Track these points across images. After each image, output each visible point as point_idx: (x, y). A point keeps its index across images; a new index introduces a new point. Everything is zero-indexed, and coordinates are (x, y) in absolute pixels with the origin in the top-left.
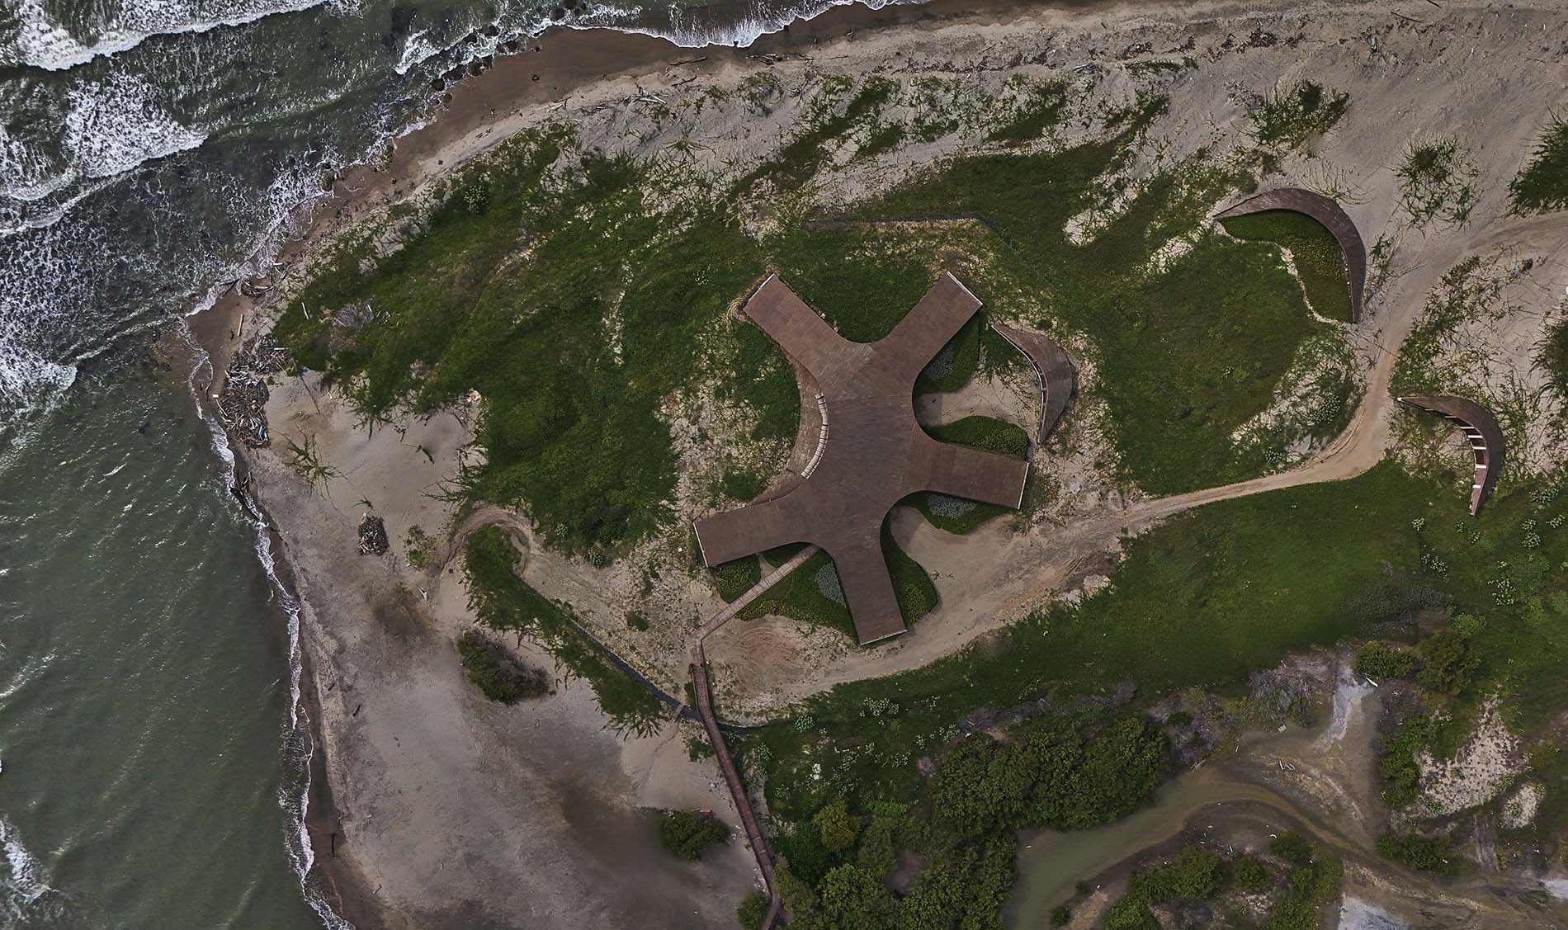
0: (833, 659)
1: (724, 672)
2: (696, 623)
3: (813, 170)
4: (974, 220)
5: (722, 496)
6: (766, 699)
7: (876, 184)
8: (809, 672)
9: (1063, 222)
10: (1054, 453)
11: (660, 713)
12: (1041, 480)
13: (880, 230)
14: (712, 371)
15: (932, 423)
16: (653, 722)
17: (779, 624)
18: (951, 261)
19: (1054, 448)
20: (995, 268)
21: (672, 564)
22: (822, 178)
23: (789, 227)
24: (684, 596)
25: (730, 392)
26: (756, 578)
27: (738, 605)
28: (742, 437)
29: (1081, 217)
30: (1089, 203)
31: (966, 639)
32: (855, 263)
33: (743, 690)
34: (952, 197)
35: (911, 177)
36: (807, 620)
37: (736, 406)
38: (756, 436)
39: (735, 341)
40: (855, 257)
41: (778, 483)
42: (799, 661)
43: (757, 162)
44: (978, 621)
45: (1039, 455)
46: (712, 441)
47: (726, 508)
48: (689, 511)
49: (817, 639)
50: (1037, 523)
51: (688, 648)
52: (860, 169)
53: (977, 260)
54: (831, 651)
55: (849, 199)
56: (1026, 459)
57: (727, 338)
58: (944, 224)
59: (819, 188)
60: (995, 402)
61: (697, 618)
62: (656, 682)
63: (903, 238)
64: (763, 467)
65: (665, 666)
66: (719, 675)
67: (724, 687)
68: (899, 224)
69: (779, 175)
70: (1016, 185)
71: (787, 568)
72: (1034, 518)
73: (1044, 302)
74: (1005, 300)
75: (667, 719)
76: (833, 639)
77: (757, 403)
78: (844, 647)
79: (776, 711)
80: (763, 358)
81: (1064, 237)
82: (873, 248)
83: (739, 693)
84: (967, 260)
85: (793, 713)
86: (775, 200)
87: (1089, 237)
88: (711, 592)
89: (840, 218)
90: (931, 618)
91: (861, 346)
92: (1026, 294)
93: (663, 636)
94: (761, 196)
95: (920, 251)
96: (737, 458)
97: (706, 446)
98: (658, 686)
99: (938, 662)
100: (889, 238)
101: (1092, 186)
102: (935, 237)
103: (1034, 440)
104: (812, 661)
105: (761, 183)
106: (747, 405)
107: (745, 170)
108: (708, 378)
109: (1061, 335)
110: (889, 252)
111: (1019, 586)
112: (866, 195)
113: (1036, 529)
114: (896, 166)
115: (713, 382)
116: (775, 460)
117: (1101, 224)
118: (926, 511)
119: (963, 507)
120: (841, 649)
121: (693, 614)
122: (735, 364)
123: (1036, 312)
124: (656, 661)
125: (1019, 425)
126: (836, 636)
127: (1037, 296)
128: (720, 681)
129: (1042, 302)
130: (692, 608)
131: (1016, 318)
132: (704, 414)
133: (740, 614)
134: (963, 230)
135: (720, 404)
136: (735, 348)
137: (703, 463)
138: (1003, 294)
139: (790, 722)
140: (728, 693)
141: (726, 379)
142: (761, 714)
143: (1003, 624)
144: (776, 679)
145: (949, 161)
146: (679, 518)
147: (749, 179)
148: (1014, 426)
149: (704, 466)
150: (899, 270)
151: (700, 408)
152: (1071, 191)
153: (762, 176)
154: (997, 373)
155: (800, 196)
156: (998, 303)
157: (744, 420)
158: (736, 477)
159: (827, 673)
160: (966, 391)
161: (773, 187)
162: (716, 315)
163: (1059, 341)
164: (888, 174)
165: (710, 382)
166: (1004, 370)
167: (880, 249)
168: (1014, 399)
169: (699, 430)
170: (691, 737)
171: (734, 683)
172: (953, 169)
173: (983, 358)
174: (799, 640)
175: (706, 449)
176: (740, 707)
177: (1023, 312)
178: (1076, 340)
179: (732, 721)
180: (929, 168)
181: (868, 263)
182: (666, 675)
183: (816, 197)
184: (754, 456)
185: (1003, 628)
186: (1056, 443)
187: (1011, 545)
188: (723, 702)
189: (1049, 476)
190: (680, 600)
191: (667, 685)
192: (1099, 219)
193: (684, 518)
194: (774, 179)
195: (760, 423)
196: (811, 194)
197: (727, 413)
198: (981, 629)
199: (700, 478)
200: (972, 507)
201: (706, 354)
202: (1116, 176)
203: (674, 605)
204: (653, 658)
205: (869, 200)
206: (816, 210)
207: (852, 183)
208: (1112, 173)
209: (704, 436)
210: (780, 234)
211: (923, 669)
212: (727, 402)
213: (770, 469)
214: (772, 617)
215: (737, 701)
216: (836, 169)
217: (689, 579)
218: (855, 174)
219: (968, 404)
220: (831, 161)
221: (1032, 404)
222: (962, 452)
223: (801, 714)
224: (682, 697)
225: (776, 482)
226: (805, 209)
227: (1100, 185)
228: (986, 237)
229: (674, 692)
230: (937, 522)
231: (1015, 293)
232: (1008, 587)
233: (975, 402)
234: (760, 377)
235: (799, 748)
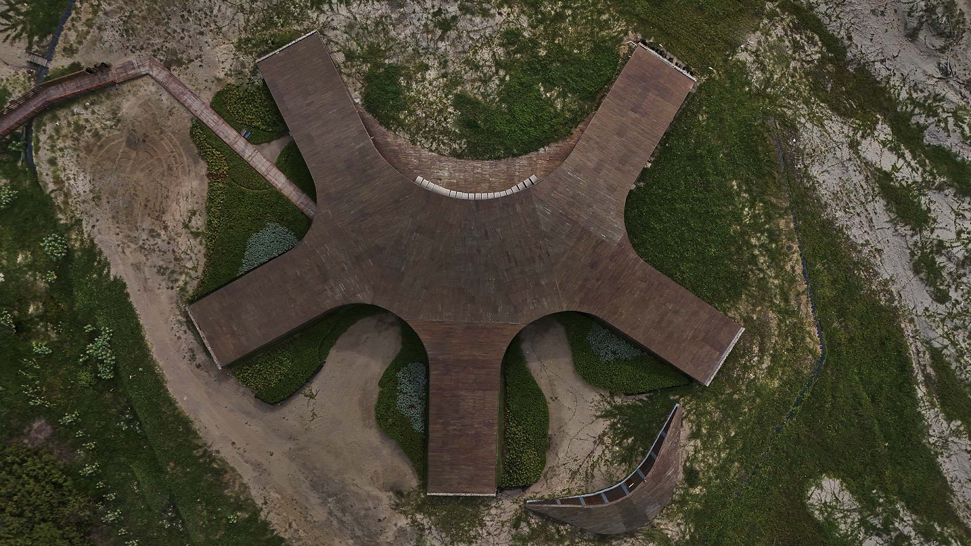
0: (161, 271)
1: (108, 116)
2: (172, 62)
3: (845, 114)
4: (819, 351)
5: (366, 68)
6: (81, 185)
7: (842, 204)
8: (135, 240)
9: (835, 472)
10: (516, 525)
11: (36, 38)
12: (476, 516)
13: (782, 223)
14: (540, 22)
15: (526, 347)
16: (23, 30)
17: (195, 184)
18: (757, 330)
19: (523, 524)
20: (758, 394)
21: (252, 12)
22: (837, 128)
23: (760, 94)
24: (208, 38)
25: (515, 52)
26: (255, 139)
27: (211, 119)
28: (455, 81)
29: (846, 497)
30: (868, 504)
31: (227, 453)
32: (729, 196)
33: (88, 149)
34: (842, 314)
35: (860, 252)
36: (209, 223)
37: (498, 64)
38: (461, 101)
39: (590, 45)
40: (738, 194)
41: (400, 145)
42: (147, 224)
43: (843, 33)
44: (257, 466)
45: (509, 507)
46: (442, 39)
47: (349, 75)
48: (334, 24)
49: (184, 242)
50: (414, 521)
51: (133, 58)
52: (858, 178)
53: (764, 366)
54: (171, 266)
55: (814, 171)
56: (500, 489)
57: (592, 33)
58: (807, 310)
59: (823, 126)
60: (572, 429)
61: (180, 63)
62: (73, 19)
63: (777, 257)
64: (418, 119)
65: (99, 28)
66: (102, 109)
67: (87, 120)
68: (795, 247)
69: (830, 67)
70: (873, 400)
71: (279, 180)
72: (419, 517)
73: (723, 469)
74: (717, 415)
75: (29, 49)
76: (189, 265)
77: (507, 94)
78: (181, 283)
79: (66, 203)
80: (573, 91)
81: (813, 477)
82: (755, 217)
83: (82, 144)
84: (762, 350)
85: (68, 228)
86: (795, 69)
87: (822, 512)
88: (221, 75)
89: (789, 162)
90: (248, 402)
91: (619, 224)
92: (730, 442)
93: (144, 18)
94: (797, 47)
95: (762, 284)
96: (424, 79)
97: (432, 32)
98: (68, 24)
99: (186, 423)
100: (773, 236)
101: (892, 503)
102: (786, 300)
103: (528, 494)
104: (152, 242)
105: (815, 45)
106: (502, 80)
107: (830, 17)
108: (530, 17)
109: (683, 502)
110: (754, 241)
111: (319, 514)
112: (824, 193)
113: (403, 522)
114: (871, 227)
115: (525, 25)
116: (430, 135)
117: (842, 526)
118: (397, 365)
119: (415, 414)
120: (177, 280)
121: (185, 56)
122: (557, 52)
123: (707, 462)
124: (106, 14)
125: (546, 469)
126: (195, 269)
127: (730, 460)
128: (93, 112)
129: (722, 468)
130: (193, 53)
131: (694, 436)
132: (478, 20)
133: (198, 125)
134: (803, 339)
135: (497, 41)
136: (579, 47)
137: (408, 32)
138: (723, 411)
139: (54, 225)
140: (79, 128)
141: (534, 42)
142: (57, 181)
143: (259, 502)
144: (113, 194)
145: (892, 299)
146: (323, 12)
147: (817, 26)
148: (543, 463)
149: (403, 34)
150: (731, 260)
151: (485, 14)
152: (880, 474)
153: (824, 44)
154: (613, 426)
155: (807, 102)
156: (710, 406)
157: (480, 79)
158: (396, 83)
159: (137, 267)
160: (578, 385)
161: (812, 61)
162: (621, 12)
163: (674, 502)
164: (857, 219)
165: (524, 21)
166: (619, 434)
167: (756, 227)
168: (581, 455)
169: (454, 18)
170: (10, 89)
171: (96, 135)
172: (881, 308)
173: (630, 401)
174: (178, 217)
175: (428, 32)
176: (61, 150)
177: (704, 443)
178: (678, 525)
179: (38, 141)
180: (876, 274)
181: (733, 213)
182: (88, 33)
183: (809, 125)
184: (431, 104)
185: (254, 504)
186: (529, 525)
187: (375, 492)
188: (64, 123)
189: (483, 525)
190: (202, 33)
191: (72, 36)
192: (849, 521)
193: (322, 18)
194: (823, 61)
195: (478, 102)
196: (812, 117)
197: (485, 54)
198: (247, 475)
199: (386, 32)
200: (418, 427)
201: (564, 7)
202: (913, 534)
203: (192, 25)
204: (108, 8)
205: (819, 199)
206: (792, 128)
207: (837, 172)
208: (915, 526)
209: (446, 25)
210: (749, 84)
211: (171, 403)
212: (500, 51)
213: (417, 131)
214: (204, 171)
215: (69, 143)
216: (854, 145)
217: (235, 40)
218: (851, 172)
219: (560, 391)
220: (863, 137)
221: (579, 481)
222: (493, 399)
223: (70, 239)
224: (60, 62)
225: (399, 141)
226: (789, 112)
227: (896, 514)
228: (798, 372)
229: (65, 49)
230: (388, 382)
231: (729, 428)
232: (314, 499)
233: (567, 401)
234: (546, 92)
235: (23, 248)
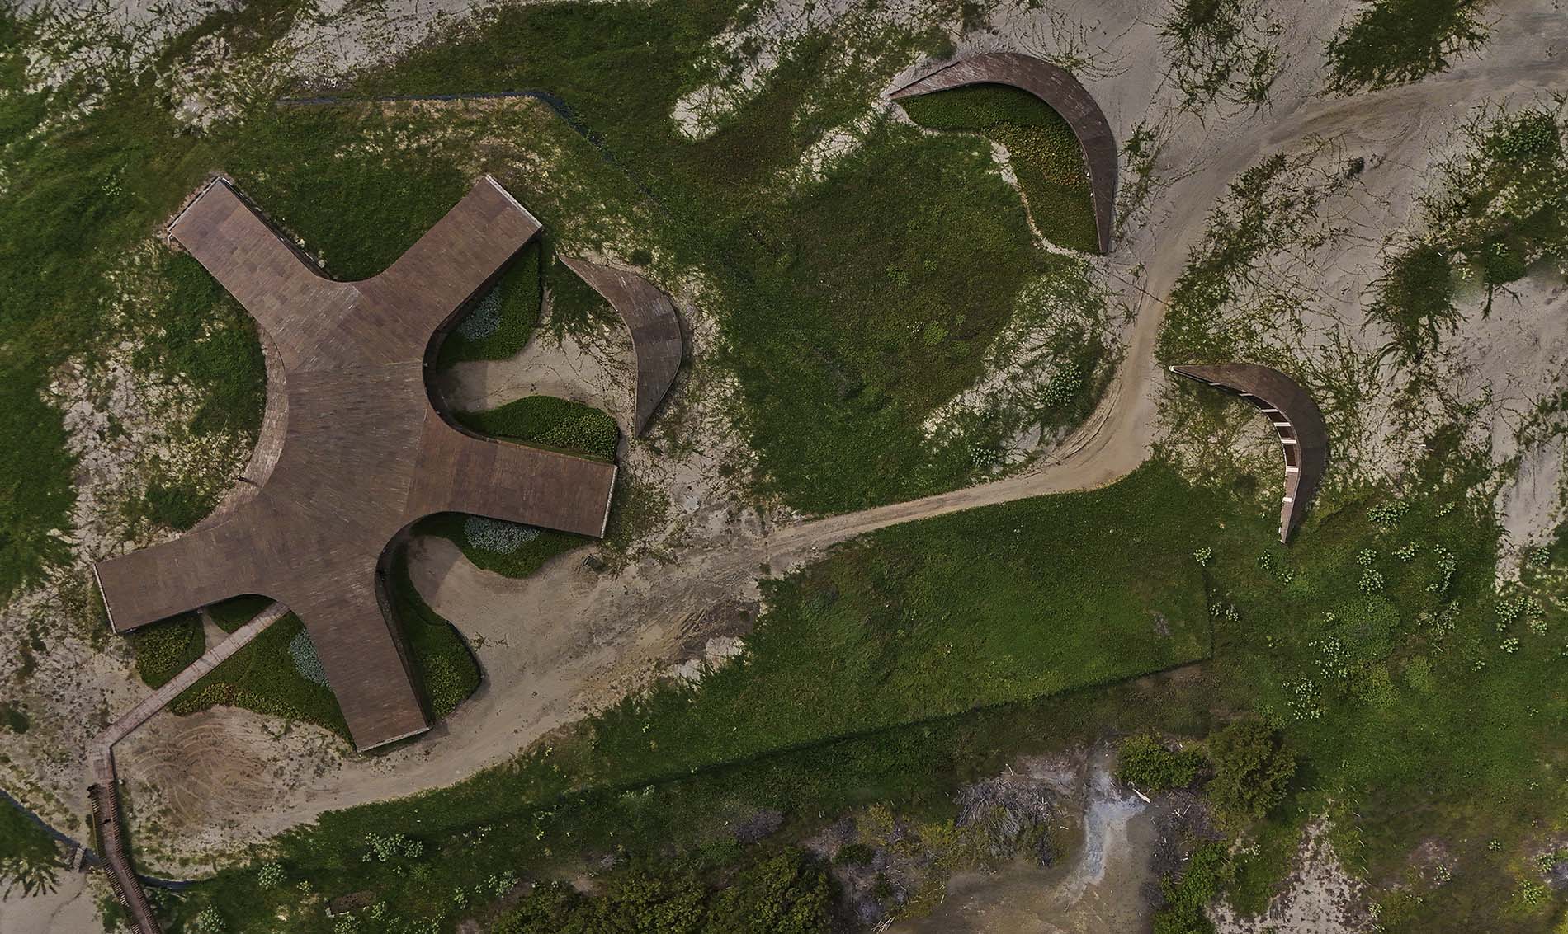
0: (320, 772)
1: (147, 797)
2: (102, 720)
3: (287, 25)
4: (531, 98)
5: (145, 521)
6: (214, 838)
7: (383, 43)
8: (282, 794)
9: (670, 103)
10: (658, 452)
11: (57, 858)
12: (640, 492)
13: (388, 113)
14: (130, 329)
15: (472, 407)
16: (47, 871)
17: (234, 720)
18: (496, 162)
19: (657, 445)
20: (565, 171)
21: (65, 628)
22: (302, 34)
23: (251, 110)
24: (84, 678)
25: (157, 361)
26: (197, 650)
27: (170, 691)
28: (175, 430)
29: (697, 97)
30: (705, 76)
31: (527, 739)
32: (350, 163)
33: (179, 824)
34: (502, 66)
35: (437, 35)
36: (277, 713)
37: (167, 381)
38: (197, 428)
39: (165, 283)
40: (350, 153)
41: (232, 501)
42: (267, 778)
43: (202, 11)
44: (545, 711)
45: (637, 457)
46: (129, 436)
47: (150, 540)
48: (93, 546)
49: (293, 743)
50: (634, 558)
51: (92, 759)
52: (359, 22)
53: (537, 160)
54: (317, 761)
55: (342, 67)
56: (617, 462)
57: (151, 276)
58: (485, 104)
59: (297, 49)
60: (568, 375)
61: (105, 713)
62: (41, 814)
63: (424, 125)
64: (206, 476)
65: (55, 788)
66: (138, 801)
67: (148, 819)
68: (416, 103)
69: (237, 30)
70: (599, 48)
71: (247, 633)
72: (630, 551)
73: (637, 223)
74: (581, 220)
75: (68, 868)
76: (319, 742)
77: (199, 377)
78: (336, 755)
79: (230, 857)
80: (209, 307)
81: (671, 127)
82: (377, 140)
83: (171, 829)
84: (521, 159)
85: (256, 859)
86: (231, 68)
87: (708, 126)
88: (126, 673)
89: (326, 92)
90: (475, 707)
91: (342, 287)
92: (611, 211)
93: (53, 740)
94: (207, 62)
95: (449, 145)
96: (168, 463)
97: (120, 444)
98: (44, 819)
99: (483, 776)
100: (401, 125)
101: (708, 49)
102: (471, 123)
103: (629, 433)
104: (287, 777)
105: (209, 42)
106: (184, 380)
107: (183, 22)
108: (123, 339)
109: (665, 273)
110: (402, 147)
111: (607, 655)
112: (369, 61)
113: (632, 568)
114: (413, 18)
115: (131, 345)
116: (226, 466)
117: (726, 107)
118: (463, 544)
119: (519, 536)
120: (333, 759)
121: (99, 706)
122: (165, 318)
123: (627, 239)
124: (41, 779)
125: (605, 410)
126: (323, 737)
127: (629, 215)
128: (141, 811)
129: (635, 224)
130: (97, 697)
131: (598, 247)
132: (116, 394)
133: (173, 706)
134: (515, 113)
135: (142, 379)
136: (164, 293)
137: (115, 470)
138: (578, 211)
139: (252, 873)
140: (155, 829)
141: (150, 339)
142: (205, 861)
143: (583, 715)
144: (229, 807)
145: (494, 11)
146: (78, 556)
147: (191, 36)
148: (597, 412)
149: (117, 475)
150: (417, 174)
151: (111, 385)
152: (678, 56)
153: (210, 32)
154: (572, 332)
155: (268, 62)
156: (570, 225)
157: (179, 404)
158: (166, 493)
159: (311, 796)
160: (523, 359)
161: (227, 49)
162: (136, 242)
163: (663, 282)
164: (402, 32)
165: (127, 346)
166: (581, 327)
167: (389, 141)
168: (597, 370)
169: (110, 419)
170: (105, 896)
171: (165, 812)
172: (501, 23)
173: (548, 308)
174: (267, 745)
175: (119, 449)
176: (173, 851)
177: (607, 239)
178: (688, 282)
179: (160, 873)
180: (464, 22)
181: (369, 163)
182: (57, 801)
183: (293, 64)
184: (194, 460)
185: (584, 721)
186: (659, 438)
187: (595, 593)
188: (145, 843)
189: (651, 487)
190: (79, 685)
191: (58, 817)
192: (721, 99)
193: (86, 557)
194: (228, 36)
195: (202, 411)
196: (284, 59)
197: (154, 393)
198: (552, 723)
199: (111, 493)
200: (533, 536)
201: (120, 301)
202: (745, 34)
203: (68, 693)
204: (36, 775)
205: (373, 68)
206: (292, 83)
207: (348, 43)
208: (737, 30)
209: (116, 429)
210: (236, 120)
211: (459, 787)
212: (153, 376)
213: (220, 480)
214: (223, 709)
215: (167, 842)
216: (322, 21)
217: (92, 651)
218: (351, 29)
219: (527, 379)
220: (315, 10)
221: (624, 378)
222: (506, 450)
223: (268, 860)
224: (83, 835)
225: (228, 500)
226: (276, 82)
227: (720, 48)
228: (549, 125)
229: (71, 828)
230: (481, 558)
231: (596, 210)
232: (591, 658)
233: (538, 375)
234: (204, 336)
235: (272, 912)
